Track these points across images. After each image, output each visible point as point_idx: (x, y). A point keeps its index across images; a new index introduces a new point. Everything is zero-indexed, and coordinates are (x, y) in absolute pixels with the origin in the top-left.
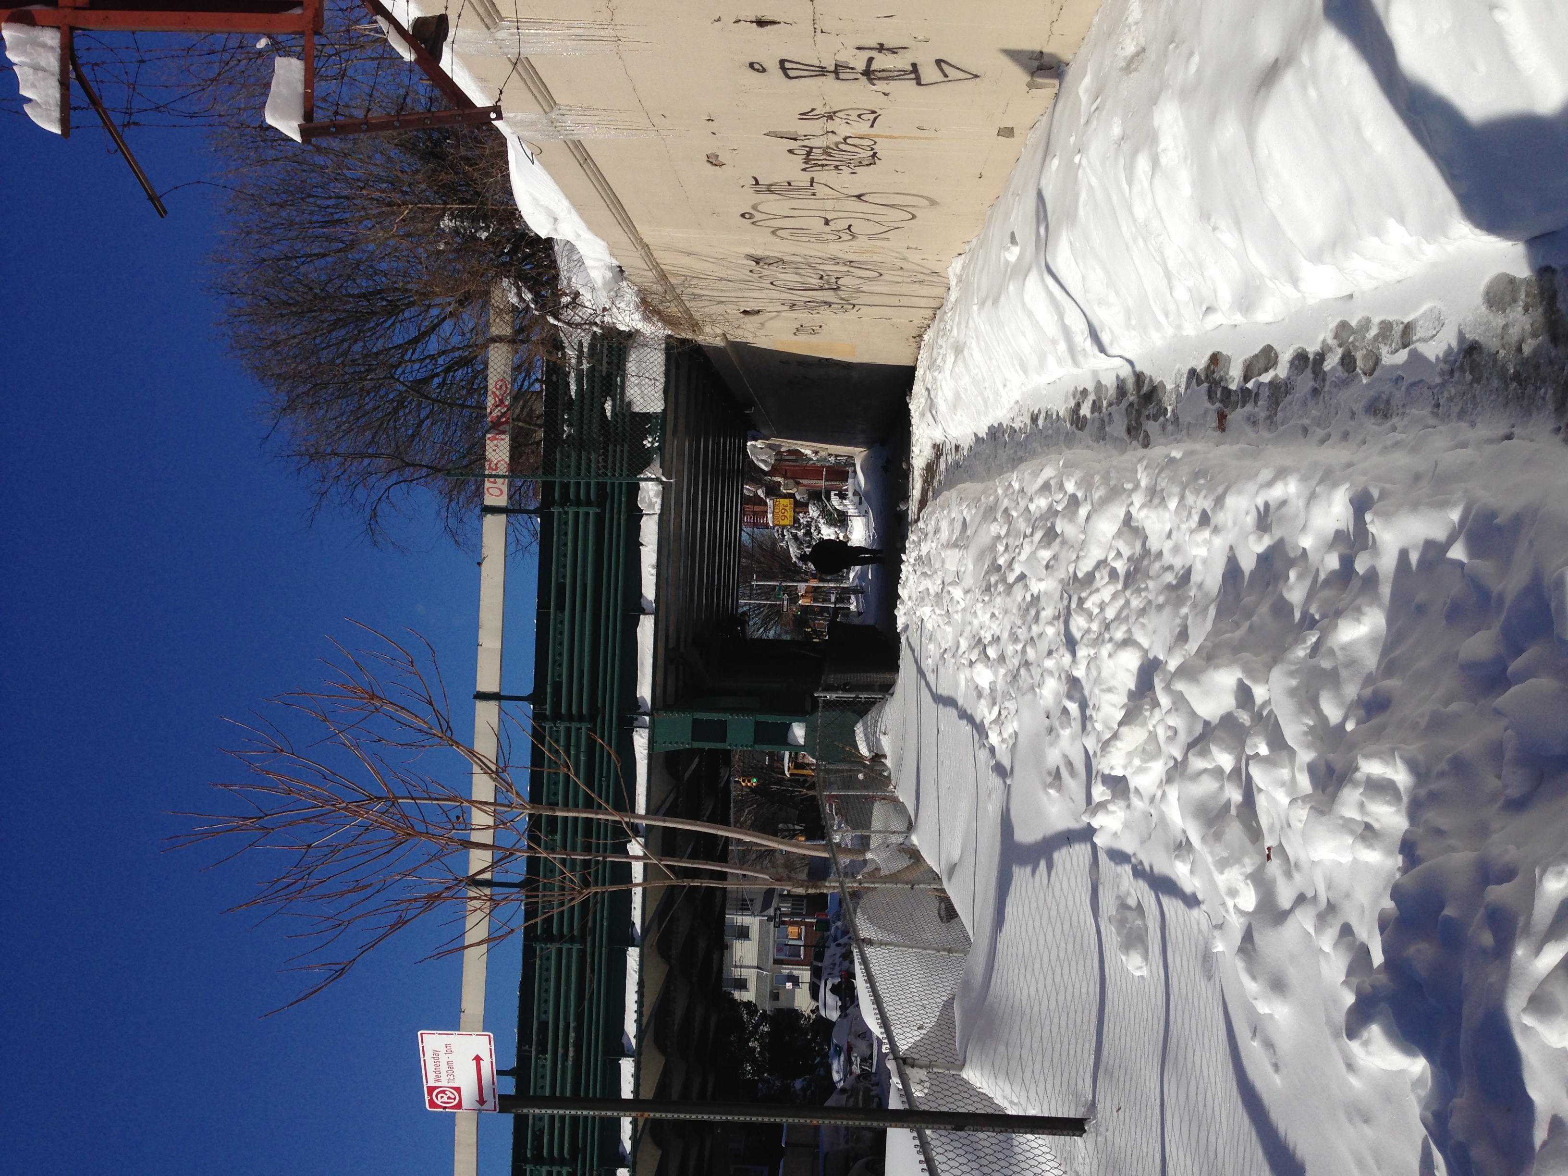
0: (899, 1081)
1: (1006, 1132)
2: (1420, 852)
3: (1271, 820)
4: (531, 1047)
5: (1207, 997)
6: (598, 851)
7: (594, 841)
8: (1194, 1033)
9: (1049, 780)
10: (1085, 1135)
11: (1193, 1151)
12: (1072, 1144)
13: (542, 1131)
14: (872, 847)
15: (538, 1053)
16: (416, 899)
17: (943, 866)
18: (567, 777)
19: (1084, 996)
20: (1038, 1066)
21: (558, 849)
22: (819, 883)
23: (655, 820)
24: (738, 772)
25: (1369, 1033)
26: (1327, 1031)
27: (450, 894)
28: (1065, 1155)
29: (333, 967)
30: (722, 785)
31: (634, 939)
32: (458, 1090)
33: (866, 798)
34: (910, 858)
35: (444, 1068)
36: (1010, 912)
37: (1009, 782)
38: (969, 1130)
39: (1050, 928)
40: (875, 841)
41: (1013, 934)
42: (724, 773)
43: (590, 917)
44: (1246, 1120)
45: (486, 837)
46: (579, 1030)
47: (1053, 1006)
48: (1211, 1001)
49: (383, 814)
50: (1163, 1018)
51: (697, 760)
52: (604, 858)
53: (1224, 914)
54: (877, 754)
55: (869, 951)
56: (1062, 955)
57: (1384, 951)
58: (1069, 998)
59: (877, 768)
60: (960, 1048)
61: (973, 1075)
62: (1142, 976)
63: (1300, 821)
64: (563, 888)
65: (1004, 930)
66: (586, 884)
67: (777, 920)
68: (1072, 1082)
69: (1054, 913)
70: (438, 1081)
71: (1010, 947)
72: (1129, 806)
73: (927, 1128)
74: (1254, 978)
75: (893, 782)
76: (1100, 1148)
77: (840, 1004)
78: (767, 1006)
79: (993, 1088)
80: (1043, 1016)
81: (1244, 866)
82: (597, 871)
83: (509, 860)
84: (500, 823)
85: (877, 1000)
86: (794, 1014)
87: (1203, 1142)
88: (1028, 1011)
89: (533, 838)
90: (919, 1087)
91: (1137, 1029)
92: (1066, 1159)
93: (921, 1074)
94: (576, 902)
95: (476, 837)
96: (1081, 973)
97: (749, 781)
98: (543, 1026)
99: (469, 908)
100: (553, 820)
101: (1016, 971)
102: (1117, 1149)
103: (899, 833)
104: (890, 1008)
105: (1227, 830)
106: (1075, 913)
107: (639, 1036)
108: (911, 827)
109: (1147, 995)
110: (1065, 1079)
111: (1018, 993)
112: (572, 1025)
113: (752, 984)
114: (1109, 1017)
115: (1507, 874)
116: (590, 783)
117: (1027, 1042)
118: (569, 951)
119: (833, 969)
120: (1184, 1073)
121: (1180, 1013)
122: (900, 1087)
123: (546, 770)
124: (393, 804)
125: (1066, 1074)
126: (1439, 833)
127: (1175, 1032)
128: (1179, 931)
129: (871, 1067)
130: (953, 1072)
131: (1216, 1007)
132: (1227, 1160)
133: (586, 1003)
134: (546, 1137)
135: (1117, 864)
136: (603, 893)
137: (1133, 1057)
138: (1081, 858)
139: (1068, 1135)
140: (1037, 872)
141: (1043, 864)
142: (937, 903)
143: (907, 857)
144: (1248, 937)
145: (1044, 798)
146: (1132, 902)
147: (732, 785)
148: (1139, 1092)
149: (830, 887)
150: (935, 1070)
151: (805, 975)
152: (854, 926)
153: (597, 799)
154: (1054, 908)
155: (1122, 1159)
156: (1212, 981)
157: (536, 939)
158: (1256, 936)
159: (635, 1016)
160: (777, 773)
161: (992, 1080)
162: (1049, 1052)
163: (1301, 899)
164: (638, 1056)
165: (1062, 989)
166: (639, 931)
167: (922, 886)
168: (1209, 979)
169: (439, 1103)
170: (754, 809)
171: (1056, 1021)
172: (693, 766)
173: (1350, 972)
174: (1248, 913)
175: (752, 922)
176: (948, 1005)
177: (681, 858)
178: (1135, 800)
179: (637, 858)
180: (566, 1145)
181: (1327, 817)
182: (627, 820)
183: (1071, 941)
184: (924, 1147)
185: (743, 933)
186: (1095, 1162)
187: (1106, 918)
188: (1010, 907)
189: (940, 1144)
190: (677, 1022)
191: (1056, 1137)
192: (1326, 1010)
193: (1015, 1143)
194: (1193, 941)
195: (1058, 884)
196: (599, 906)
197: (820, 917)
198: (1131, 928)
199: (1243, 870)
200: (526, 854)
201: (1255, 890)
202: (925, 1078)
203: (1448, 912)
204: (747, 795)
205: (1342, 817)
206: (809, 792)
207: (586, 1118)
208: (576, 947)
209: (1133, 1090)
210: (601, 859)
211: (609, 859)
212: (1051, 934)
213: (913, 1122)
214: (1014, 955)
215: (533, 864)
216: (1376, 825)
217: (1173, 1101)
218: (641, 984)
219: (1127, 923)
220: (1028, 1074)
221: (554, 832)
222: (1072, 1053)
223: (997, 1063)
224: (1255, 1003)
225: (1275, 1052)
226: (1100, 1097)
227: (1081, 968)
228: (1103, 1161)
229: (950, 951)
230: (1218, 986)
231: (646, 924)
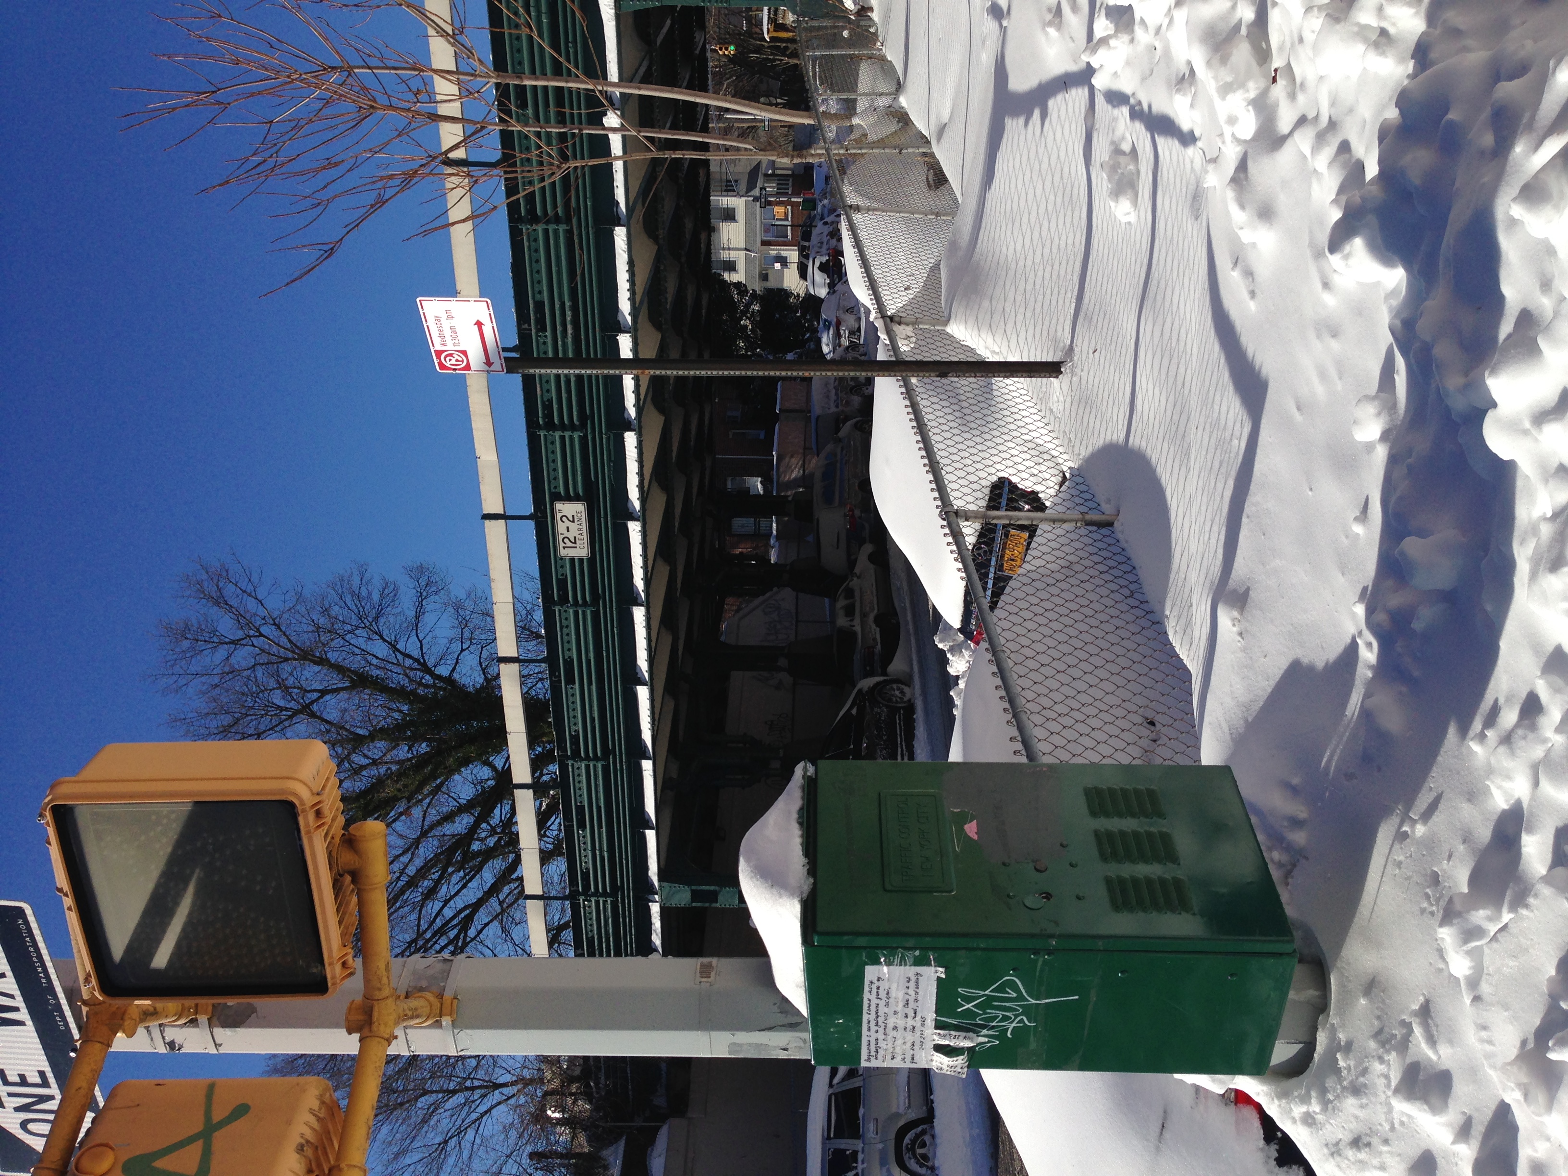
0: (886, 337)
1: (987, 376)
2: (1433, 55)
3: (1282, 39)
4: (530, 325)
5: (1192, 237)
6: (573, 123)
7: (567, 111)
8: (1175, 274)
9: (1049, 17)
10: (1061, 376)
11: (1162, 382)
12: (1048, 386)
13: (550, 401)
14: (858, 111)
15: (538, 331)
16: (391, 177)
17: (932, 128)
18: (530, 39)
19: (1070, 247)
20: (1020, 317)
21: (531, 121)
22: (804, 152)
23: (630, 87)
24: (714, 39)
25: (1351, 246)
26: (1308, 253)
27: (426, 170)
28: (1041, 396)
29: (320, 247)
30: (697, 52)
31: (619, 219)
32: (464, 353)
33: (851, 57)
34: (898, 122)
35: (447, 333)
36: (1001, 168)
37: (1005, 23)
38: (953, 376)
39: (1040, 182)
40: (861, 106)
41: (1002, 190)
42: (699, 37)
43: (573, 193)
44: (1217, 347)
45: (453, 109)
46: (575, 309)
47: (1038, 259)
48: (1195, 240)
49: (341, 85)
50: (1146, 261)
51: (669, 22)
52: (580, 130)
53: (1220, 145)
54: (863, 7)
55: (857, 217)
56: (1050, 208)
57: (1380, 162)
58: (1055, 251)
59: (862, 23)
60: (946, 305)
61: (958, 330)
62: (1129, 223)
63: (1313, 32)
64: (541, 163)
65: (993, 187)
66: (564, 158)
67: (763, 200)
68: (1052, 330)
69: (1045, 166)
70: (444, 345)
71: (998, 204)
72: (1132, 40)
73: (913, 376)
74: (1242, 207)
75: (880, 39)
76: (1074, 387)
77: (828, 281)
78: (756, 286)
79: (976, 340)
80: (1028, 269)
81: (1248, 91)
82: (574, 144)
83: (482, 133)
84: (466, 93)
85: (865, 264)
86: (785, 294)
87: (1172, 374)
88: (1013, 266)
89: (503, 108)
90: (906, 342)
91: (1119, 275)
92: (1043, 398)
93: (908, 330)
94: (557, 178)
95: (444, 110)
96: (1068, 225)
97: (727, 49)
98: (540, 306)
99: (449, 186)
100: (521, 90)
101: (1004, 228)
102: (1090, 387)
103: (886, 94)
104: (876, 271)
105: (1235, 52)
106: (1067, 164)
107: (635, 311)
108: (899, 87)
109: (1133, 240)
110: (1045, 328)
111: (1004, 249)
112: (568, 304)
113: (741, 266)
114: (1093, 266)
115: (1521, 70)
116: (555, 46)
117: (1011, 297)
118: (556, 231)
119: (821, 247)
120: (1161, 312)
121: (1163, 255)
122: (888, 342)
123: (506, 31)
124: (350, 74)
125: (1047, 323)
126: (1456, 33)
127: (1156, 274)
128: (1171, 172)
129: (859, 339)
130: (937, 328)
131: (1199, 245)
132: (1193, 388)
133: (579, 278)
134: (555, 406)
135: (1114, 106)
136: (583, 167)
137: (1113, 301)
138: (1077, 104)
139: (1045, 377)
140: (1031, 123)
141: (1037, 113)
142: (926, 169)
143: (895, 121)
144: (1242, 166)
145: (1042, 38)
146: (1126, 147)
147: (709, 54)
148: (1115, 333)
149: (816, 155)
150: (921, 326)
151: (793, 255)
152: (841, 193)
153: (565, 63)
154: (1046, 160)
155: (1095, 395)
156: (1199, 221)
157: (520, 220)
158: (1250, 164)
159: (628, 295)
160: (755, 39)
161: (976, 332)
162: (1032, 303)
163: (1302, 121)
164: (634, 332)
165: (1049, 242)
166: (624, 210)
167: (910, 150)
168: (1197, 219)
169: (448, 364)
170: (733, 81)
171: (1040, 274)
172: (665, 30)
173: (1341, 190)
174: (1245, 141)
175: (738, 203)
176: (936, 268)
177: (661, 127)
178: (1138, 30)
179: (614, 130)
180: (575, 413)
181: (1342, 24)
182: (600, 88)
183: (1060, 194)
184: (909, 393)
185: (729, 215)
186: (1069, 400)
187: (1098, 165)
188: (1001, 161)
189: (923, 390)
190: (670, 300)
191: (1034, 379)
192: (1311, 232)
193: (995, 387)
194: (1184, 181)
195: (1051, 134)
196: (580, 181)
197: (806, 196)
198: (1122, 173)
199: (1247, 95)
200: (497, 128)
201: (1256, 115)
202: (910, 334)
203: (1452, 116)
204: (725, 65)
205: (1358, 24)
206: (790, 61)
207: (590, 376)
208: (562, 228)
209: (1110, 333)
210: (577, 131)
211: (585, 132)
212: (1041, 187)
213: (900, 371)
214: (1003, 211)
215: (507, 138)
216: (1392, 30)
217: (1148, 339)
218: (631, 263)
219: (1120, 168)
220: (1010, 325)
221: (523, 105)
222: (1054, 302)
223: (980, 317)
224: (1240, 233)
225: (1253, 279)
226: (1078, 341)
227: (1068, 220)
228: (1077, 398)
229: (937, 215)
230: (1204, 224)
231: (631, 204)
